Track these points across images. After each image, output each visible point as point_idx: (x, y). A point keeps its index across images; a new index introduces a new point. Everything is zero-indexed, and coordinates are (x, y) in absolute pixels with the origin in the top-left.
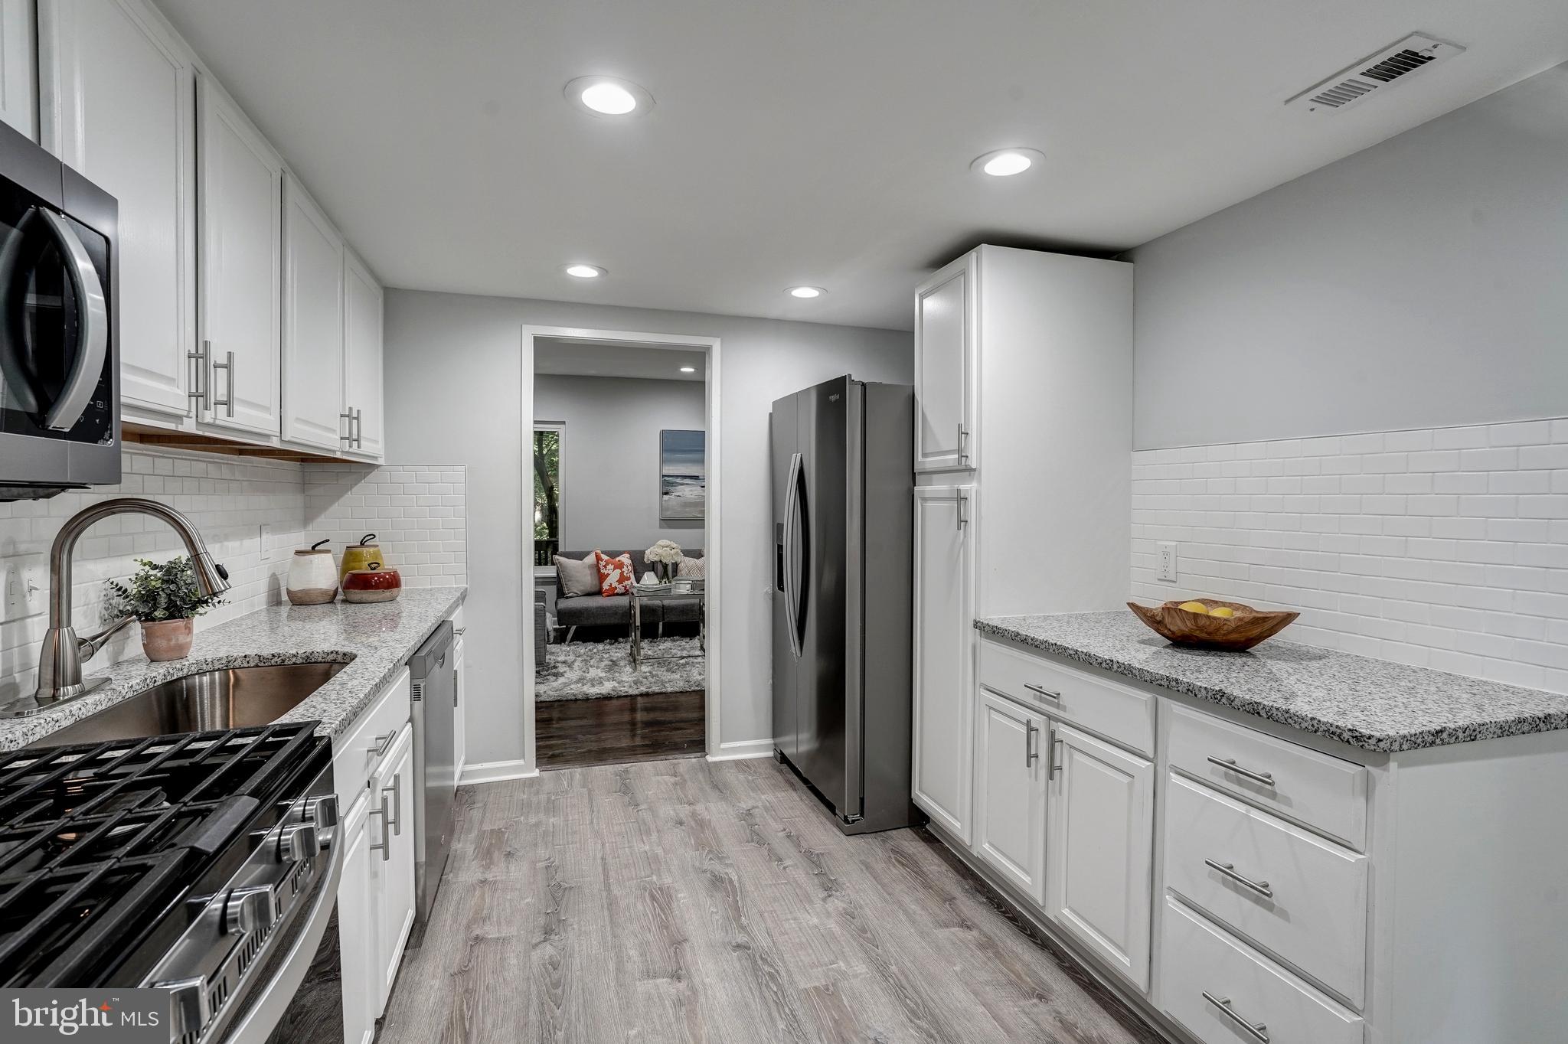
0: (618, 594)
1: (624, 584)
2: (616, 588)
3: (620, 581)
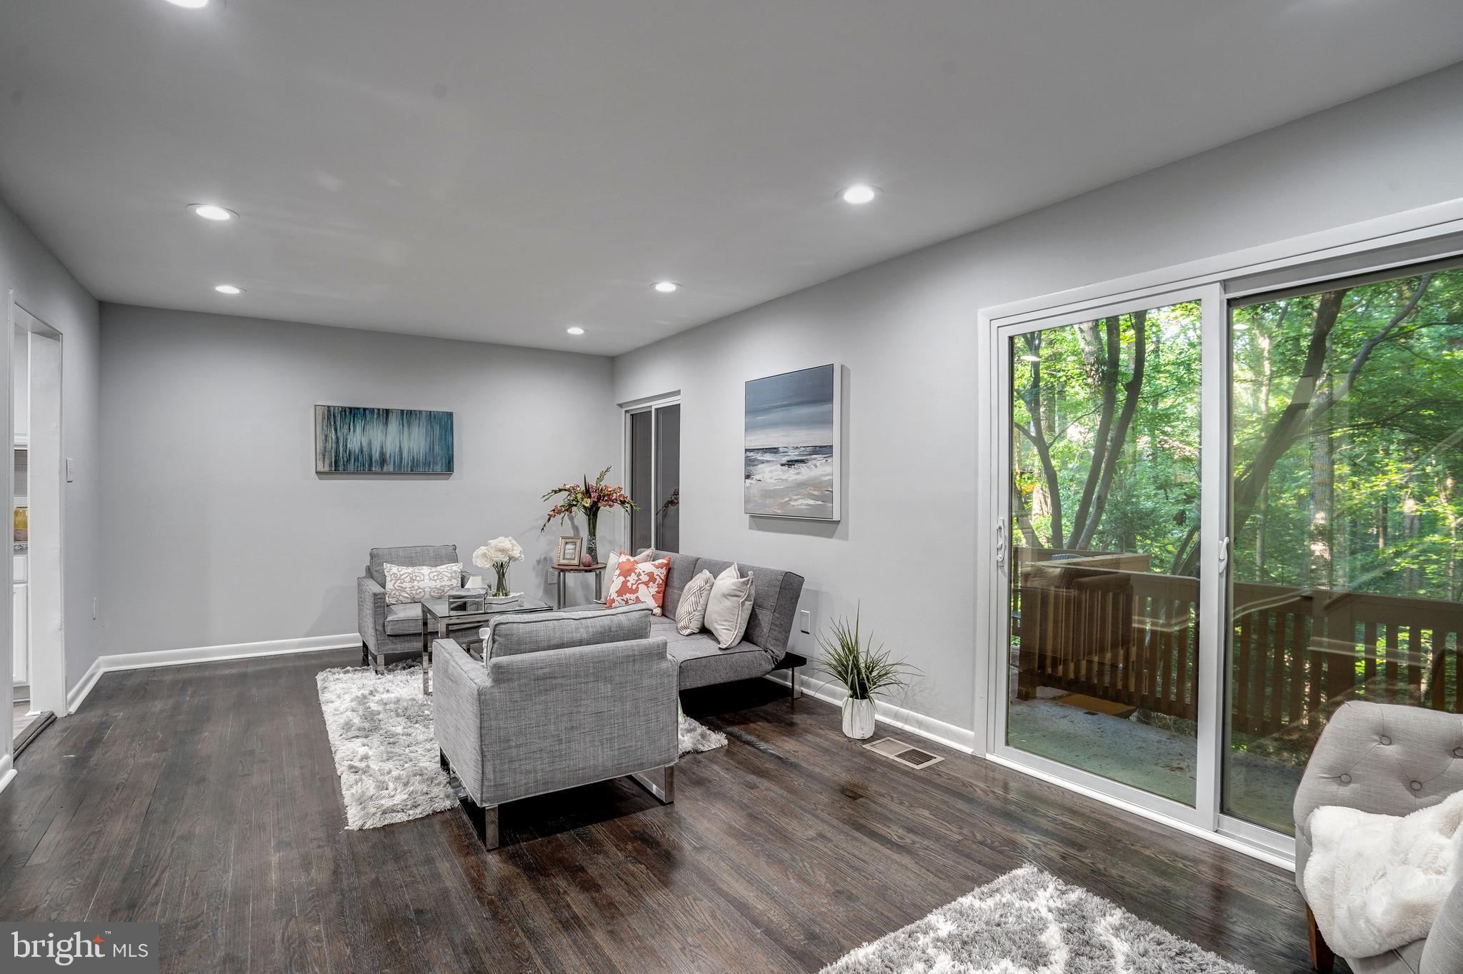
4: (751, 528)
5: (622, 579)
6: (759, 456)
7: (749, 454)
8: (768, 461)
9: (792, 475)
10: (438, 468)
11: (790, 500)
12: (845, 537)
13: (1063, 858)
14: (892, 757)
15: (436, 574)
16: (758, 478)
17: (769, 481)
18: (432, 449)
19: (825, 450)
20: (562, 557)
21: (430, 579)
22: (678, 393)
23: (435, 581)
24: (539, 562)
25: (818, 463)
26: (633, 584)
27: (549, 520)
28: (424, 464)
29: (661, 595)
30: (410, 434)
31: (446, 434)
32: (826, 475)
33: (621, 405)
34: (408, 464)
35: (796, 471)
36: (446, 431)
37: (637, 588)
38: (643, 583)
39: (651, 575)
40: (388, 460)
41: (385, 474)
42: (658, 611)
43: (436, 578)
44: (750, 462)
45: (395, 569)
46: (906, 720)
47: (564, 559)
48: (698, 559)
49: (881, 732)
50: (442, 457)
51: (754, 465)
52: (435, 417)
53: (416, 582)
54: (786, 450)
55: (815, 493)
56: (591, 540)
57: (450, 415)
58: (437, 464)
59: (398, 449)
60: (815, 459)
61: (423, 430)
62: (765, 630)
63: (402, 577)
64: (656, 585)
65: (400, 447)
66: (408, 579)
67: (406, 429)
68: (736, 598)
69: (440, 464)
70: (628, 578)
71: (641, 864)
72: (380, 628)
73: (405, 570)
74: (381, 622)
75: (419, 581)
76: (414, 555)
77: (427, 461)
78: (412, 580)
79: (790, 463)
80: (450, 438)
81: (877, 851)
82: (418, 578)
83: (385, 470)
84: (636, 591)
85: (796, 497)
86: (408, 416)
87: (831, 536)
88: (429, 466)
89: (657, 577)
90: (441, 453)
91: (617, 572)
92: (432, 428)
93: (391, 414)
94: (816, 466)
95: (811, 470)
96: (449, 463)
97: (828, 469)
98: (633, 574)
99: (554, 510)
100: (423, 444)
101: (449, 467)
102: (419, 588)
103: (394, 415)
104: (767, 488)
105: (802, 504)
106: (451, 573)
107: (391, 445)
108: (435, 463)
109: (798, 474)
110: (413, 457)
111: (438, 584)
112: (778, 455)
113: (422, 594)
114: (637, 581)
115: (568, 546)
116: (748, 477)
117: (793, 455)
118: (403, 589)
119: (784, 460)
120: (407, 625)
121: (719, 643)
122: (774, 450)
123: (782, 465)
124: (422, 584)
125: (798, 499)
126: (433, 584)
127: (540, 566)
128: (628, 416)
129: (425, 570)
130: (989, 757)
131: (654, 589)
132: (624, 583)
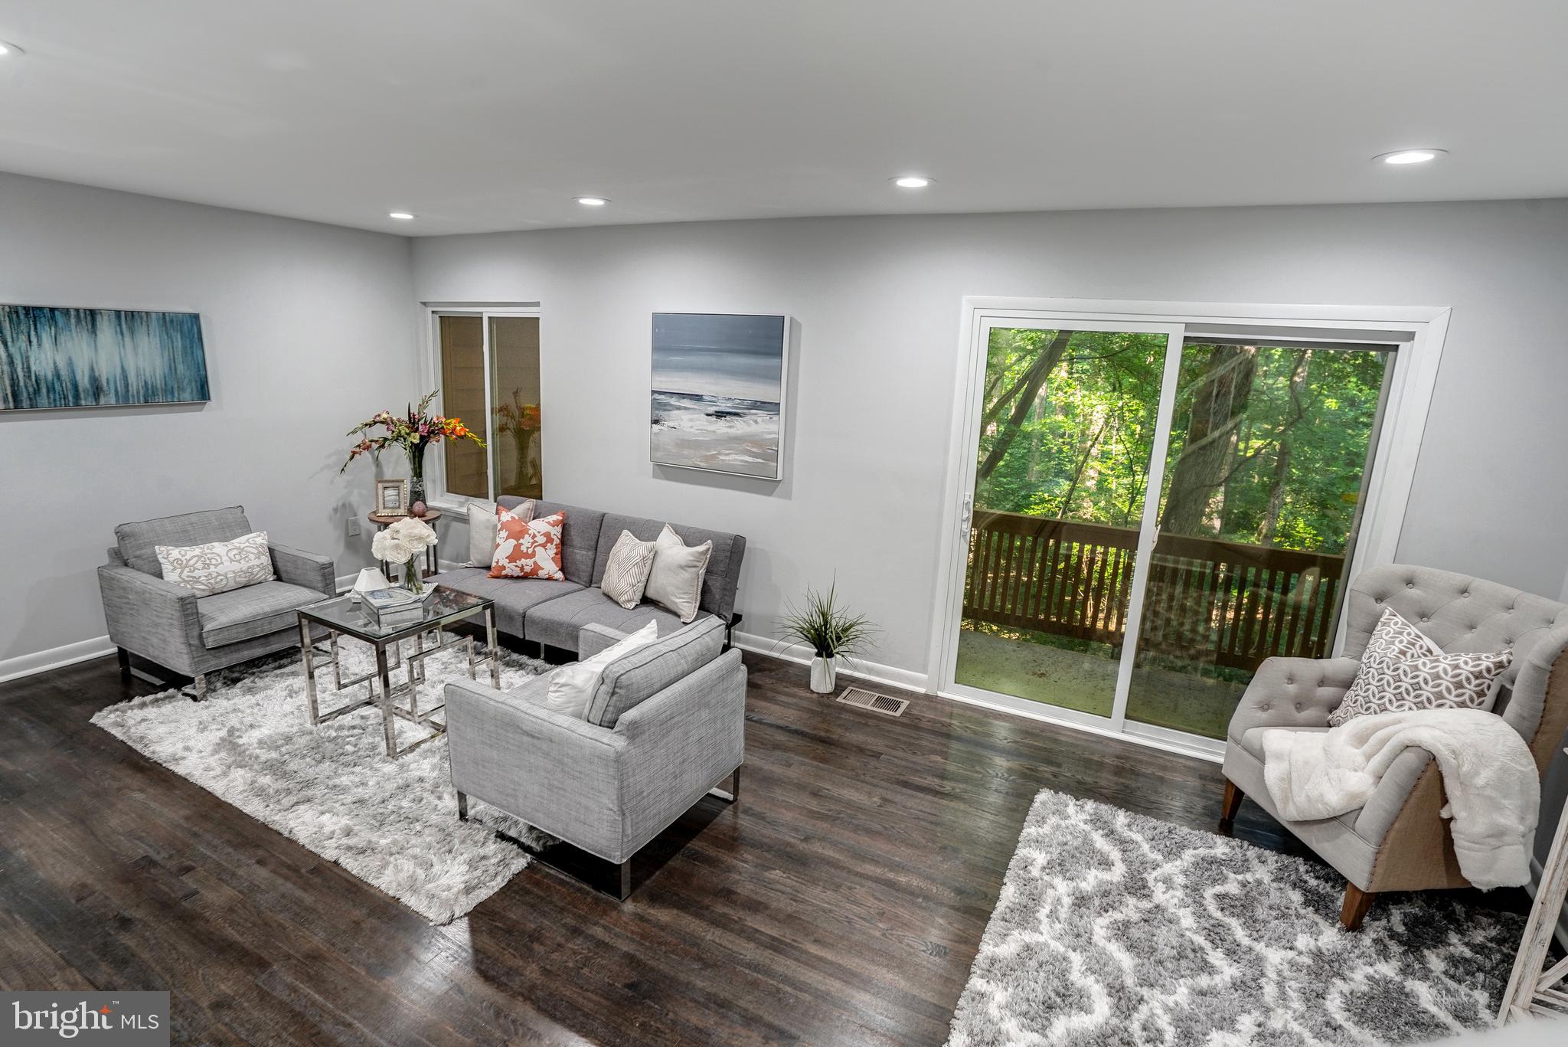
0: (506, 577)
1: (519, 563)
2: (504, 568)
3: (512, 558)
4: (655, 476)
5: (513, 542)
6: (673, 401)
7: (657, 396)
8: (686, 408)
9: (721, 427)
10: (186, 396)
11: (720, 454)
12: (788, 496)
13: (1055, 776)
14: (869, 707)
15: (235, 552)
16: (672, 424)
17: (689, 430)
18: (172, 368)
19: (772, 407)
20: (381, 506)
21: (231, 561)
22: (537, 304)
23: (239, 561)
24: (336, 510)
25: (759, 420)
26: (528, 548)
27: (352, 458)
28: (165, 391)
29: (559, 556)
30: (135, 348)
31: (192, 347)
32: (770, 433)
33: (424, 304)
34: (138, 392)
35: (728, 424)
36: (192, 342)
37: (534, 551)
38: (539, 545)
39: (547, 535)
40: (105, 388)
41: (102, 408)
42: (559, 575)
43: (238, 557)
44: (657, 406)
45: (175, 553)
46: (879, 673)
47: (384, 508)
48: (604, 515)
49: (842, 683)
50: (190, 381)
51: (665, 410)
52: (172, 321)
53: (212, 567)
54: (715, 399)
55: (754, 450)
56: (417, 483)
57: (196, 318)
58: (184, 390)
59: (119, 371)
60: (755, 414)
61: (155, 341)
62: (717, 597)
63: (191, 563)
64: (554, 546)
65: (122, 368)
66: (199, 565)
67: (127, 339)
68: (694, 569)
69: (189, 390)
70: (521, 541)
71: (775, 869)
72: (195, 642)
73: (192, 552)
74: (196, 633)
75: (216, 566)
76: (189, 528)
77: (169, 387)
78: (206, 566)
79: (720, 415)
80: (199, 353)
81: (937, 803)
82: (214, 562)
83: (102, 401)
84: (533, 555)
85: (727, 452)
86: (128, 320)
87: (770, 494)
88: (172, 393)
89: (554, 537)
90: (188, 373)
91: (504, 534)
92: (170, 337)
93: (98, 318)
94: (756, 422)
95: (749, 425)
96: (202, 387)
97: (773, 427)
98: (527, 536)
99: (359, 446)
100: (158, 362)
101: (203, 393)
102: (219, 575)
103: (105, 318)
104: (686, 438)
105: (734, 459)
106: (256, 548)
107: (107, 366)
108: (181, 389)
109: (730, 427)
110: (146, 383)
111: (244, 565)
112: (700, 403)
113: (224, 582)
114: (533, 543)
115: (387, 492)
116: (656, 422)
117: (724, 407)
118: (197, 580)
119: (712, 410)
120: (234, 631)
121: (679, 616)
122: (698, 398)
123: (708, 415)
124: (221, 569)
125: (729, 454)
126: (236, 567)
127: (338, 514)
128: (437, 317)
129: (218, 548)
130: (940, 694)
131: (552, 550)
132: (517, 547)
